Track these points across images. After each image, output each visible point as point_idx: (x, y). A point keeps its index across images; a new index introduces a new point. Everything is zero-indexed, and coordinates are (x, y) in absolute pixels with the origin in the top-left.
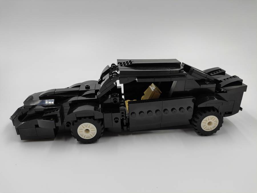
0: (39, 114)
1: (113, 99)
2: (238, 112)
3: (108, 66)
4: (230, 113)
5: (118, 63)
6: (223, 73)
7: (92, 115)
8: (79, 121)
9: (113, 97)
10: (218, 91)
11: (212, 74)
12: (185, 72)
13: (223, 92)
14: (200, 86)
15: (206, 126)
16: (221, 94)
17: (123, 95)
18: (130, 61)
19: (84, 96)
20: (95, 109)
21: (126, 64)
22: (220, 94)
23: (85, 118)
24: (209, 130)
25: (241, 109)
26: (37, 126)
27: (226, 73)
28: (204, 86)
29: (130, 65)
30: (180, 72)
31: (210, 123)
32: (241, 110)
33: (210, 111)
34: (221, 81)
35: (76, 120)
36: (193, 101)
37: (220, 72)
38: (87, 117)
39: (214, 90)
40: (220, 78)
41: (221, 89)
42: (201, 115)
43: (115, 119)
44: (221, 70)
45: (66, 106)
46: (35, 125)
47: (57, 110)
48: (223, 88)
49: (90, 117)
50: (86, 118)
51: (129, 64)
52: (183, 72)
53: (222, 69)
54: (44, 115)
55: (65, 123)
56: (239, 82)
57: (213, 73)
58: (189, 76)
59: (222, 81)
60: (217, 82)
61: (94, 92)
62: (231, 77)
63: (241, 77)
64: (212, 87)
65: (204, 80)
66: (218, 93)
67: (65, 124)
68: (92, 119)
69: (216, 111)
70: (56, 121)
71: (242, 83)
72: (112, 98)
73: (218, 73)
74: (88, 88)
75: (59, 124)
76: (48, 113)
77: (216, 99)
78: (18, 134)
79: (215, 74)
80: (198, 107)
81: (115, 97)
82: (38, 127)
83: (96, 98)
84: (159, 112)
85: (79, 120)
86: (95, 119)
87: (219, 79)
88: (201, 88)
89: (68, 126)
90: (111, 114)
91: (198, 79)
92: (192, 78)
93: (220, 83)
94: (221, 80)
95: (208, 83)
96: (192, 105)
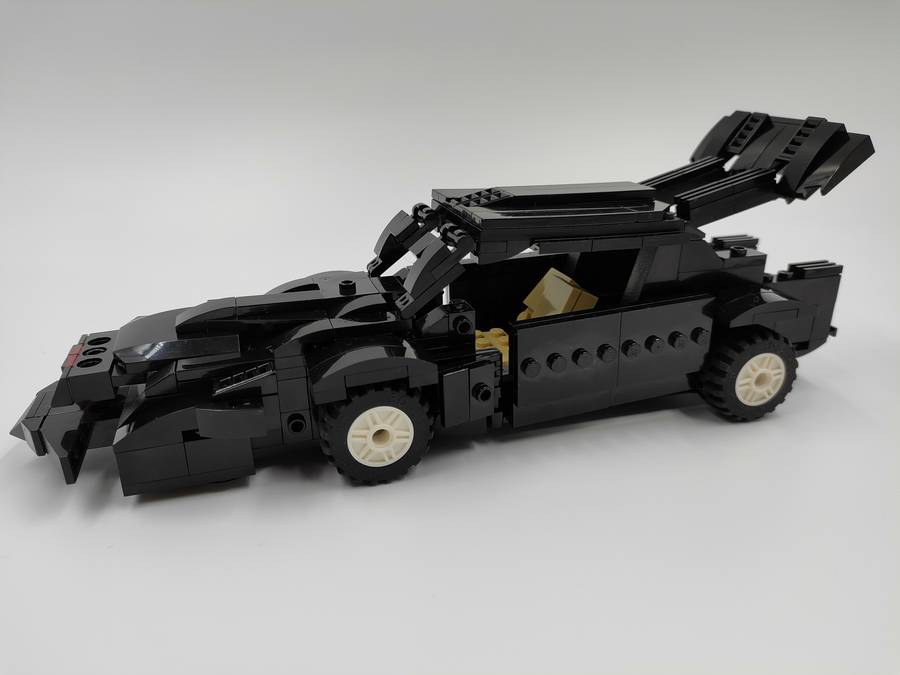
1: (455, 321)
2: (825, 340)
7: (402, 375)
9: (453, 313)
14: (724, 261)
21: (485, 201)
23: (379, 387)
25: (833, 331)
26: (191, 436)
29: (499, 201)
31: (760, 380)
32: (834, 335)
35: (346, 398)
36: (707, 311)
46: (184, 433)
51: (493, 198)
52: (673, 218)
55: (284, 418)
67: (285, 423)
68: (401, 391)
69: (772, 338)
72: (451, 317)
74: (348, 288)
80: (731, 327)
82: (198, 438)
83: (392, 319)
84: (610, 350)
85: (357, 397)
86: (411, 386)
88: (725, 267)
89: (298, 427)
96: (707, 324)
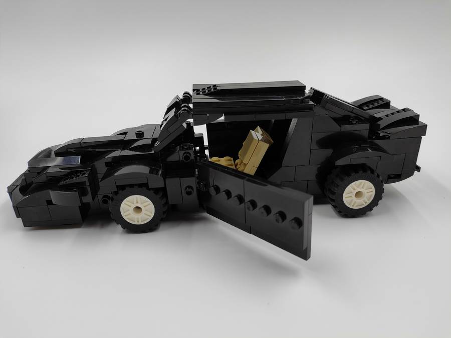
0: (54, 182)
1: (184, 154)
2: (412, 174)
3: (177, 97)
4: (398, 177)
5: (194, 90)
6: (386, 104)
7: (144, 181)
8: (120, 192)
9: (183, 150)
10: (374, 137)
11: (365, 108)
12: (311, 103)
13: (383, 138)
14: (341, 127)
15: (354, 201)
16: (380, 142)
17: (206, 148)
18: (215, 86)
19: (132, 149)
20: (151, 172)
21: (207, 92)
22: (378, 142)
23: (131, 186)
24: (363, 205)
25: (418, 169)
26: (50, 202)
27: (391, 104)
28: (347, 128)
29: (213, 92)
30: (303, 103)
31: (358, 194)
32: (419, 171)
33: (358, 173)
34: (380, 119)
35: (116, 190)
37: (381, 102)
38: (136, 185)
39: (366, 134)
40: (379, 113)
41: (379, 132)
42: (342, 180)
43: (186, 188)
44: (382, 99)
45: (101, 166)
46: (47, 201)
47: (85, 174)
48: (384, 131)
49: (141, 186)
50: (133, 187)
51: (212, 90)
52: (309, 102)
53: (384, 98)
54: (62, 183)
55: (100, 197)
56: (413, 120)
57: (368, 107)
58: (318, 110)
59: (382, 119)
60: (374, 121)
61: (149, 142)
62: (398, 112)
63: (417, 111)
64: (363, 129)
65: (349, 117)
66: (374, 139)
67: (100, 199)
68: (144, 188)
69: (370, 172)
70: (83, 193)
71: (418, 121)
72: (180, 152)
73: (376, 104)
74: (140, 135)
75: (88, 199)
76: (67, 179)
77: (370, 151)
78: (17, 217)
79: (371, 106)
80: (336, 165)
81: (186, 149)
82: (52, 204)
83: (153, 152)
86: (150, 187)
87: (377, 116)
88: (342, 130)
89: (105, 202)
90: (178, 179)
91: (338, 116)
92: (325, 112)
93: (379, 123)
94: (380, 117)
95: (355, 122)
